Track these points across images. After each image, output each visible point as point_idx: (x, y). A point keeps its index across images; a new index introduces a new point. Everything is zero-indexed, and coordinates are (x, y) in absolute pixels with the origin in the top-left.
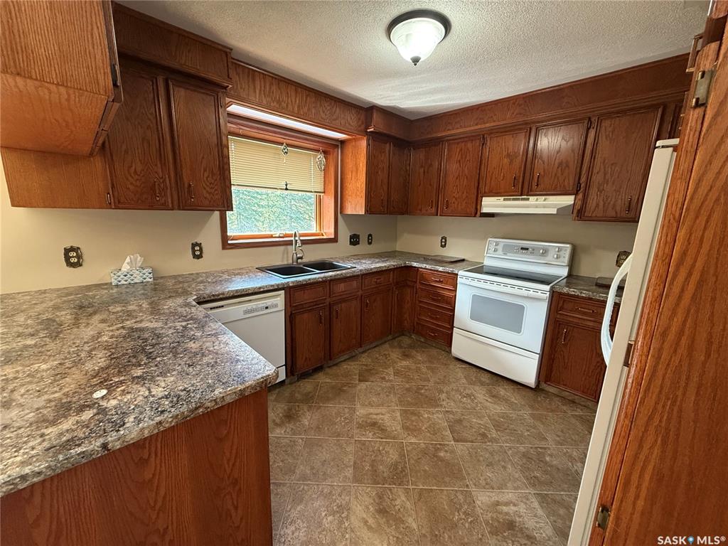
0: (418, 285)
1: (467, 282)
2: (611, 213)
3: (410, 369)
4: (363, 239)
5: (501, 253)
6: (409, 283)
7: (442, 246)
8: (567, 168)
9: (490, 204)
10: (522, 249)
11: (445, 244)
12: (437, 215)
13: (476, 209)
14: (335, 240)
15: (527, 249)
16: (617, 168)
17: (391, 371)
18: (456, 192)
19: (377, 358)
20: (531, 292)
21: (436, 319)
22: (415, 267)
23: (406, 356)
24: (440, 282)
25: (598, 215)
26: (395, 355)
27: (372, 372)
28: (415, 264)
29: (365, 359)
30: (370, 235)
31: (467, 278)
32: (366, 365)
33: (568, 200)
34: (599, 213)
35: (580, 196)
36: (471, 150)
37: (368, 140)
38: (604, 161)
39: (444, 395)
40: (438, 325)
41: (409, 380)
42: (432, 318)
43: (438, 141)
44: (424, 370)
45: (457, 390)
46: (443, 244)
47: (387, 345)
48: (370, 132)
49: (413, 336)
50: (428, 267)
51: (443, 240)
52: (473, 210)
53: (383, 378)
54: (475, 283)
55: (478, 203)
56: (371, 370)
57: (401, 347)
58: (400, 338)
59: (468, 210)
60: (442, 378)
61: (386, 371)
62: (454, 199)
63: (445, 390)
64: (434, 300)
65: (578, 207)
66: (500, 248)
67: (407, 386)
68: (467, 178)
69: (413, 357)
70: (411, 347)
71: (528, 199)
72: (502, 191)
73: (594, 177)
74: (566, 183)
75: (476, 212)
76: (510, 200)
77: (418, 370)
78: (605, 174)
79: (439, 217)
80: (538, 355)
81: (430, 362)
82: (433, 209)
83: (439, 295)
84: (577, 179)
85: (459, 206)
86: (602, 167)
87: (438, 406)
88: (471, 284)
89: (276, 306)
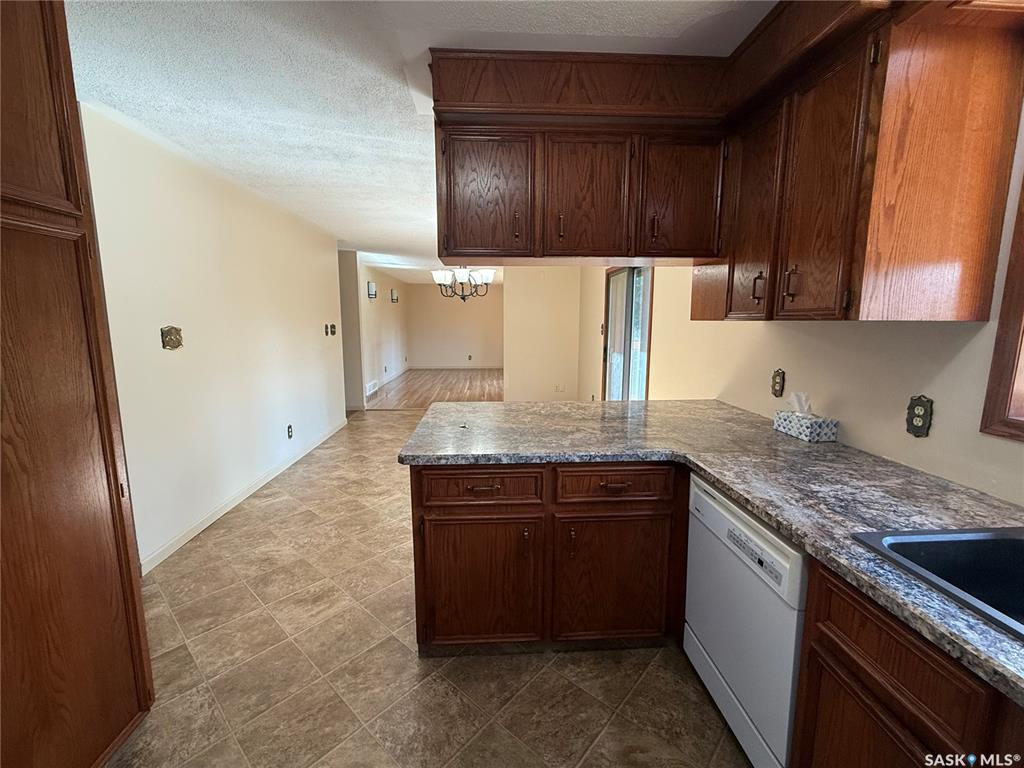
89: (777, 578)
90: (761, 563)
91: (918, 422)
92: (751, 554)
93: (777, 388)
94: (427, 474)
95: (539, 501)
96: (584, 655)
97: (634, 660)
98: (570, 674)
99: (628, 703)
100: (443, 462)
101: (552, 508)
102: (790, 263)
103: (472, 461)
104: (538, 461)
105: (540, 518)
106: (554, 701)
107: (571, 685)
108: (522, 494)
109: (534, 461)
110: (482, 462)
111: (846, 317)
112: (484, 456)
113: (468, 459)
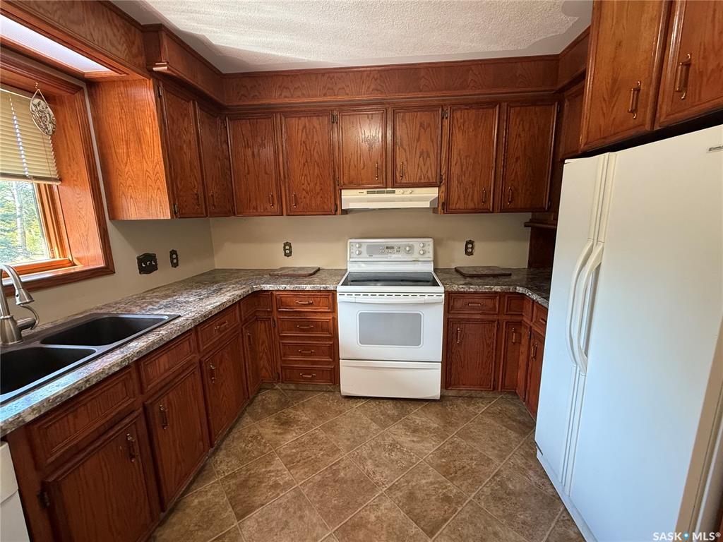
0: (275, 315)
1: (352, 299)
2: (471, 205)
3: (303, 444)
4: (163, 260)
5: (367, 256)
6: (262, 315)
7: (286, 254)
8: (428, 159)
9: (352, 198)
10: (387, 248)
11: (291, 252)
12: (282, 215)
13: (336, 205)
14: (108, 270)
15: (393, 248)
16: (471, 160)
17: (278, 463)
18: (306, 184)
19: (244, 452)
20: (426, 297)
21: (310, 355)
22: (267, 291)
23: (286, 424)
24: (310, 304)
25: (461, 208)
26: (268, 429)
27: (251, 483)
28: (267, 287)
29: (224, 464)
30: (173, 252)
31: (350, 294)
32: (234, 476)
33: (433, 193)
34: (461, 205)
35: (443, 188)
36: (318, 127)
37: (156, 88)
38: (460, 153)
39: (369, 462)
40: (314, 362)
41: (312, 464)
42: (305, 355)
43: (269, 112)
44: (322, 435)
45: (378, 446)
46: (287, 251)
47: (247, 420)
48: (158, 72)
49: (277, 387)
50: (289, 287)
51: (287, 247)
52: (333, 208)
53: (276, 486)
54: (361, 299)
55: (337, 198)
56: (246, 480)
57: (269, 412)
58: (260, 398)
59: (326, 207)
60: (349, 435)
61: (271, 468)
62: (304, 193)
63: (365, 454)
64: (303, 330)
65: (442, 200)
66: (364, 249)
67: (318, 478)
68: (318, 164)
69: (296, 422)
70: (284, 404)
71: (394, 192)
72: (364, 182)
73: (453, 169)
74: (430, 175)
75: (335, 209)
76: (374, 192)
77: (314, 438)
78: (462, 165)
79: (284, 218)
80: (440, 364)
81: (322, 417)
82: (275, 206)
83: (310, 322)
84: (439, 171)
85: (313, 202)
86: (459, 158)
87: (375, 486)
88: (358, 300)
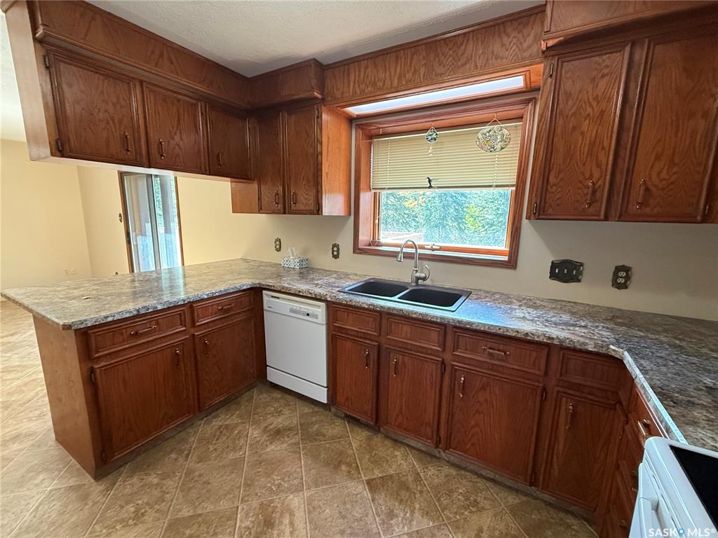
14: (510, 265)
89: (316, 317)
90: (308, 315)
91: (335, 253)
92: (303, 314)
93: (278, 247)
94: (94, 333)
95: (184, 328)
96: (219, 411)
97: (245, 399)
98: (216, 423)
99: (254, 414)
100: (110, 319)
101: (192, 331)
102: (292, 189)
103: (135, 313)
104: (182, 303)
105: (187, 339)
106: (217, 437)
107: (221, 427)
108: (173, 327)
109: (180, 303)
110: (143, 312)
111: (318, 214)
112: (144, 307)
113: (131, 312)
